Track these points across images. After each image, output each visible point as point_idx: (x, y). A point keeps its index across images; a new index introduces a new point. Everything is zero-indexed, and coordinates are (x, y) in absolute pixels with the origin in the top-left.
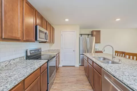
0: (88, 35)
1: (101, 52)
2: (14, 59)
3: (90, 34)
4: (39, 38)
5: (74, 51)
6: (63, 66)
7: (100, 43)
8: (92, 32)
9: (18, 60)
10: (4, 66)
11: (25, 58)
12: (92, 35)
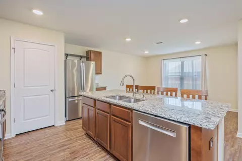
0: (81, 57)
1: (104, 89)
3: (84, 57)
5: (52, 91)
6: (17, 135)
7: (101, 74)
8: (88, 52)
12: (88, 59)
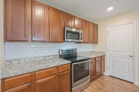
2: (48, 56)
4: (67, 38)
6: (110, 76)
9: (52, 57)
10: (41, 60)
11: (58, 57)
